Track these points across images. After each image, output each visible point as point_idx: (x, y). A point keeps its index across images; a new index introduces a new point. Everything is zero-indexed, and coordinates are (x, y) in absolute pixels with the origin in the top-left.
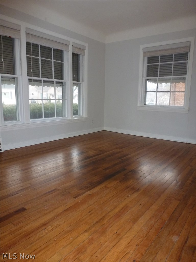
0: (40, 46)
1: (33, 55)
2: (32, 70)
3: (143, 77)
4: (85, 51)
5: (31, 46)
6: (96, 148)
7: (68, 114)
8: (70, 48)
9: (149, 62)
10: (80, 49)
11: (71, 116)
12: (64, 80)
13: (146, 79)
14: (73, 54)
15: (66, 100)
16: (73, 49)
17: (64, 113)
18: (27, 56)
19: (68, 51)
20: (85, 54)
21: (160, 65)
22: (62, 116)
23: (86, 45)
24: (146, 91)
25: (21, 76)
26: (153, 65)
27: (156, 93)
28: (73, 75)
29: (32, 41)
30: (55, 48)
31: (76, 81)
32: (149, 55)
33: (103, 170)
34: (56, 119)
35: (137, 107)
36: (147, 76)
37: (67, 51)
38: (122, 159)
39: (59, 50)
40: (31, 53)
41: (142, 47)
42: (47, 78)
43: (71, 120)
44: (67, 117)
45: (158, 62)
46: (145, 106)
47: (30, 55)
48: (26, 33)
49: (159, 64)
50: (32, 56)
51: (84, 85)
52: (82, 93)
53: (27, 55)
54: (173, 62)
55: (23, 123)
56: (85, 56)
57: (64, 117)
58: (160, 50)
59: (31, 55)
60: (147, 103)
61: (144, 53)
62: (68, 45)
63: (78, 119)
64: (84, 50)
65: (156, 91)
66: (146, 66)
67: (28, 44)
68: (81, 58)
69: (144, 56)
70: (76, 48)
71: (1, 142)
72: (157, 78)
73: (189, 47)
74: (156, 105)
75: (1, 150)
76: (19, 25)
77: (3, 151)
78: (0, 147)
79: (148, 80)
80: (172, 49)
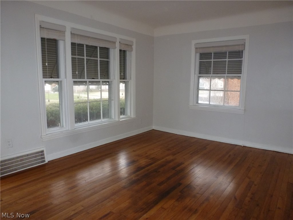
0: (85, 46)
1: (78, 55)
2: (77, 72)
3: (195, 74)
4: (133, 47)
5: (77, 47)
6: (147, 154)
7: (115, 115)
8: (117, 45)
9: (201, 58)
10: (128, 45)
11: (119, 118)
12: (110, 79)
13: (198, 76)
14: (120, 51)
15: (112, 100)
16: (120, 46)
17: (111, 113)
18: (72, 57)
19: (115, 48)
20: (133, 50)
21: (214, 62)
22: (108, 117)
23: (134, 41)
24: (198, 89)
25: (65, 79)
26: (205, 61)
27: (209, 91)
28: (120, 74)
29: (77, 41)
30: (101, 46)
31: (123, 79)
32: (202, 51)
33: (158, 185)
34: (102, 121)
35: (189, 106)
36: (200, 73)
37: (113, 49)
38: (176, 170)
39: (105, 48)
40: (77, 53)
41: (194, 42)
42: (93, 78)
43: (119, 122)
44: (114, 118)
45: (211, 59)
46: (197, 104)
47: (75, 55)
48: (71, 33)
49: (212, 60)
50: (77, 57)
51: (132, 83)
52: (130, 91)
53: (72, 55)
54: (227, 60)
55: (68, 129)
56: (133, 52)
57: (110, 118)
58: (213, 47)
59: (77, 55)
60: (199, 102)
61: (196, 48)
62: (115, 43)
63: (126, 120)
64: (131, 46)
65: (209, 89)
66: (199, 62)
67: (73, 44)
68: (128, 54)
69: (196, 52)
70: (123, 44)
71: (45, 153)
72: (210, 75)
73: (244, 45)
74: (209, 104)
75: (44, 161)
76: (64, 26)
77: (46, 162)
78: (44, 158)
79: (200, 76)
80: (226, 46)
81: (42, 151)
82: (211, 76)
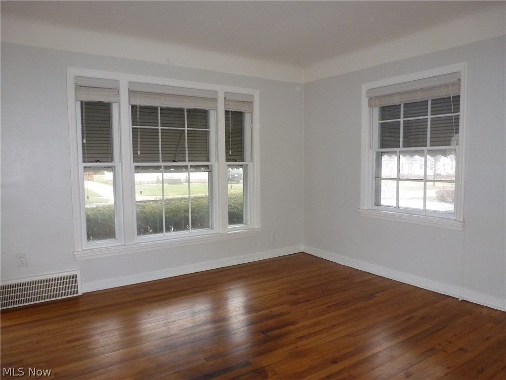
0: (159, 108)
3: (370, 148)
4: (254, 104)
8: (221, 103)
9: (382, 117)
10: (243, 101)
11: (224, 228)
12: (210, 161)
13: (377, 153)
14: (227, 112)
16: (225, 104)
17: (211, 220)
20: (253, 109)
22: (208, 226)
24: (379, 178)
26: (389, 122)
27: (397, 181)
29: (141, 102)
30: (189, 107)
31: (236, 161)
32: (384, 103)
34: (190, 233)
35: (359, 210)
36: (382, 146)
37: (215, 110)
41: (365, 88)
42: (174, 161)
44: (215, 229)
45: (400, 117)
46: (377, 208)
48: (129, 91)
51: (254, 167)
52: (250, 182)
54: (429, 117)
56: (254, 114)
57: (211, 228)
58: (398, 93)
60: (383, 202)
61: (370, 99)
62: (215, 100)
64: (250, 103)
65: (395, 177)
66: (378, 124)
68: (247, 118)
69: (370, 106)
70: (232, 101)
71: (79, 278)
72: (397, 149)
73: (458, 84)
74: (398, 207)
75: (77, 292)
76: (116, 80)
77: (80, 293)
78: (77, 287)
79: (382, 153)
80: (422, 90)
81: (75, 276)
82: (398, 152)
